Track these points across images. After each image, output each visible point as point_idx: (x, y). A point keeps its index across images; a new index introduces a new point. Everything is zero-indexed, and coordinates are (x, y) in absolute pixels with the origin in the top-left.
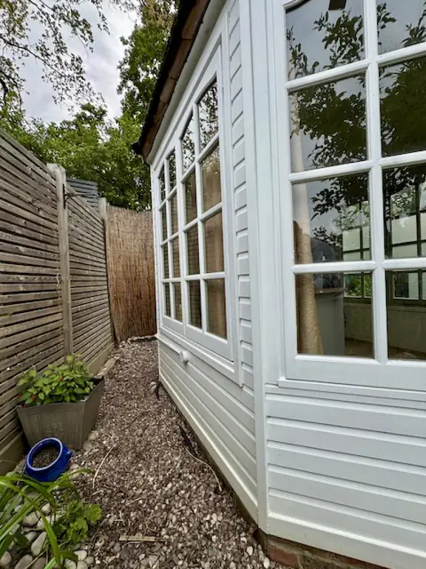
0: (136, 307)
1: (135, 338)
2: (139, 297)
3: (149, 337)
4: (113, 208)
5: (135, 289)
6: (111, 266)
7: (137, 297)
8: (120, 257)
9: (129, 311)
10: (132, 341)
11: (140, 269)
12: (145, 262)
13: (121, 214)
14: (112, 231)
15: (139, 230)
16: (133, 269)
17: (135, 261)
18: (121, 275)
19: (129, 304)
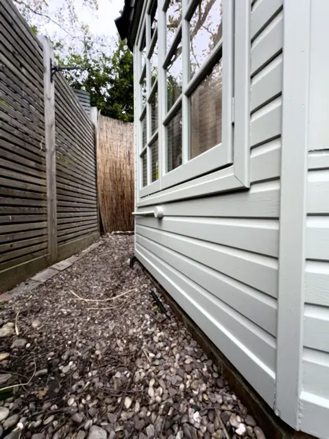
0: (120, 205)
1: (118, 232)
2: (123, 197)
3: (129, 232)
4: (103, 117)
5: (120, 190)
6: (100, 167)
7: (121, 197)
8: (107, 161)
9: (114, 208)
10: (116, 234)
11: (124, 172)
12: (128, 167)
13: (109, 123)
14: (101, 137)
15: (125, 139)
16: (118, 172)
17: (120, 165)
18: (108, 176)
19: (114, 201)
